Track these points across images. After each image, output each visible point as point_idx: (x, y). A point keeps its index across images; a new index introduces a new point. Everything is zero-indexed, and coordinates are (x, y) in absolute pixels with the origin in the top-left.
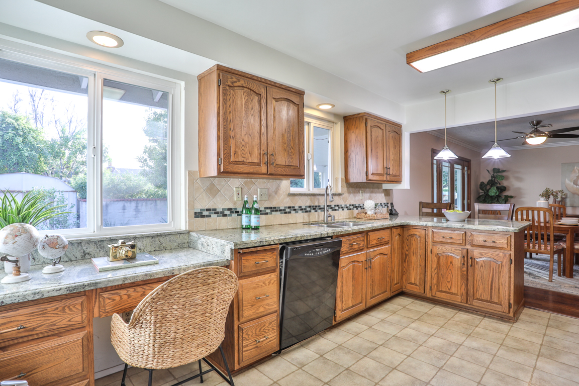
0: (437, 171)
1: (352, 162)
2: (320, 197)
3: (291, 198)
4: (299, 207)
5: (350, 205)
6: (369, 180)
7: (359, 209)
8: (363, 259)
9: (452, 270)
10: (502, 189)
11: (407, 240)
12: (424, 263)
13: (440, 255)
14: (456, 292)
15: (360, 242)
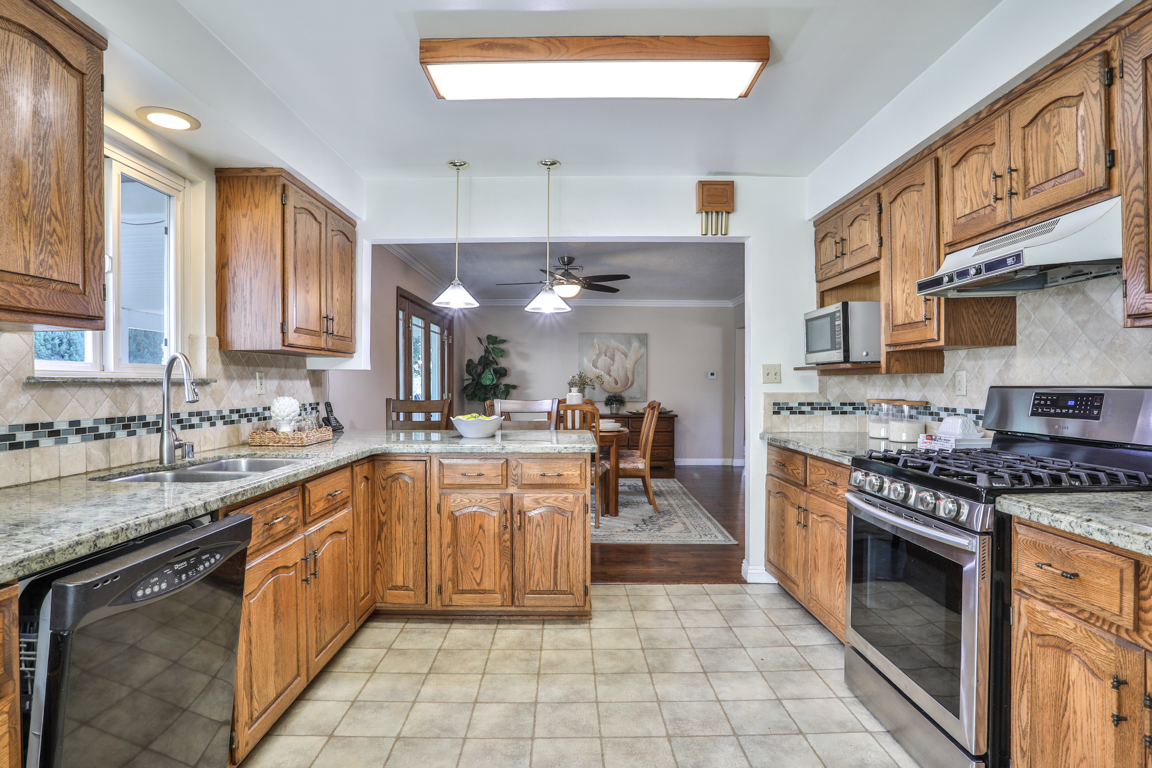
0: (404, 333)
1: (238, 294)
2: (145, 391)
3: (39, 393)
4: (72, 423)
5: (232, 411)
6: (290, 346)
7: (255, 419)
8: (296, 556)
9: (483, 542)
10: (502, 373)
11: (384, 488)
12: (423, 536)
13: (457, 514)
14: (492, 588)
15: (288, 513)
